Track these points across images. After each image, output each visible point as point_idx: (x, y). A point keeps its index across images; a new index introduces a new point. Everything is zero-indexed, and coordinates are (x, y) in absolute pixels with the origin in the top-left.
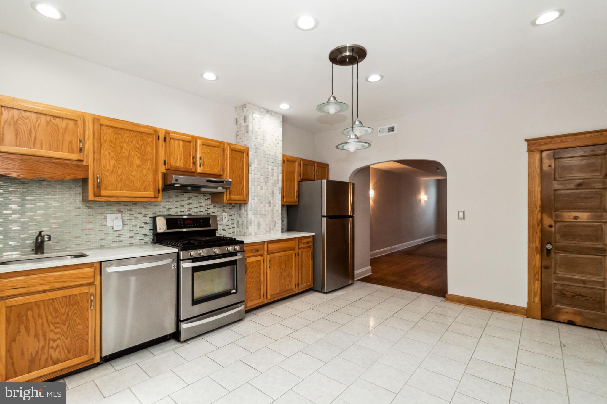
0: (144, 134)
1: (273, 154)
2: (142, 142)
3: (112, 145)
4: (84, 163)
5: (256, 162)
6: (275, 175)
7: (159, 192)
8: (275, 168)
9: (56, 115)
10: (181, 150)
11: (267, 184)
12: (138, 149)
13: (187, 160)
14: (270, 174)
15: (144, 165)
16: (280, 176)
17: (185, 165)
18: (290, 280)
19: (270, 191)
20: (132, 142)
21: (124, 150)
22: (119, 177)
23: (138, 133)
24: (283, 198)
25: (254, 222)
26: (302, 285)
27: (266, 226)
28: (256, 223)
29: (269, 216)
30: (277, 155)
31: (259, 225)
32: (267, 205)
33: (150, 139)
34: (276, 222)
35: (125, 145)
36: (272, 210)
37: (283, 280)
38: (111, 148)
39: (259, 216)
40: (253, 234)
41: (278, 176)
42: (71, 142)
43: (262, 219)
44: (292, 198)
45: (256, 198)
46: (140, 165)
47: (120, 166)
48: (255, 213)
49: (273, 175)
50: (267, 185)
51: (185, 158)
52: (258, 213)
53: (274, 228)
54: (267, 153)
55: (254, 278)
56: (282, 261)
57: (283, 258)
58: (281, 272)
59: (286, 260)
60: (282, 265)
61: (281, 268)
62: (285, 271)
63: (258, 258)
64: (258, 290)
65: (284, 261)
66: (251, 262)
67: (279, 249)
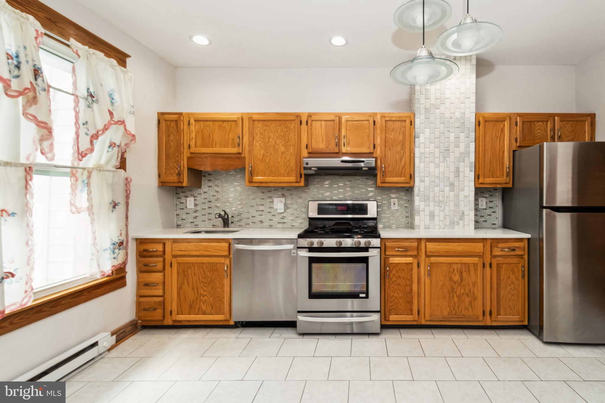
0: (287, 122)
1: (458, 115)
2: (286, 130)
3: (262, 136)
4: (243, 155)
5: (427, 131)
6: (462, 146)
7: (301, 177)
8: (462, 136)
9: (224, 119)
10: (323, 130)
11: (446, 159)
12: (282, 136)
13: (329, 141)
14: (452, 145)
15: (288, 151)
16: (472, 145)
17: (327, 147)
18: (470, 303)
19: (452, 169)
20: (277, 132)
21: (271, 140)
22: (267, 164)
23: (283, 122)
24: (477, 177)
25: (424, 210)
26: (498, 314)
27: (445, 218)
28: (427, 213)
29: (452, 204)
30: (467, 115)
31: (432, 216)
32: (447, 189)
33: (293, 125)
34: (463, 213)
35: (272, 135)
36: (457, 196)
37: (456, 299)
38: (261, 139)
39: (432, 204)
40: (422, 227)
41: (468, 146)
42: (233, 139)
43: (437, 208)
44: (497, 177)
45: (427, 179)
46: (284, 151)
47: (268, 154)
48: (426, 199)
49: (458, 146)
50: (446, 161)
51: (327, 139)
52: (431, 199)
53: (461, 222)
54: (447, 115)
55: (402, 285)
56: (454, 270)
57: (455, 266)
58: (452, 286)
59: (462, 270)
60: (453, 276)
61: (453, 280)
62: (460, 287)
63: (409, 260)
64: (408, 302)
65: (457, 272)
66: (395, 263)
67: (447, 252)
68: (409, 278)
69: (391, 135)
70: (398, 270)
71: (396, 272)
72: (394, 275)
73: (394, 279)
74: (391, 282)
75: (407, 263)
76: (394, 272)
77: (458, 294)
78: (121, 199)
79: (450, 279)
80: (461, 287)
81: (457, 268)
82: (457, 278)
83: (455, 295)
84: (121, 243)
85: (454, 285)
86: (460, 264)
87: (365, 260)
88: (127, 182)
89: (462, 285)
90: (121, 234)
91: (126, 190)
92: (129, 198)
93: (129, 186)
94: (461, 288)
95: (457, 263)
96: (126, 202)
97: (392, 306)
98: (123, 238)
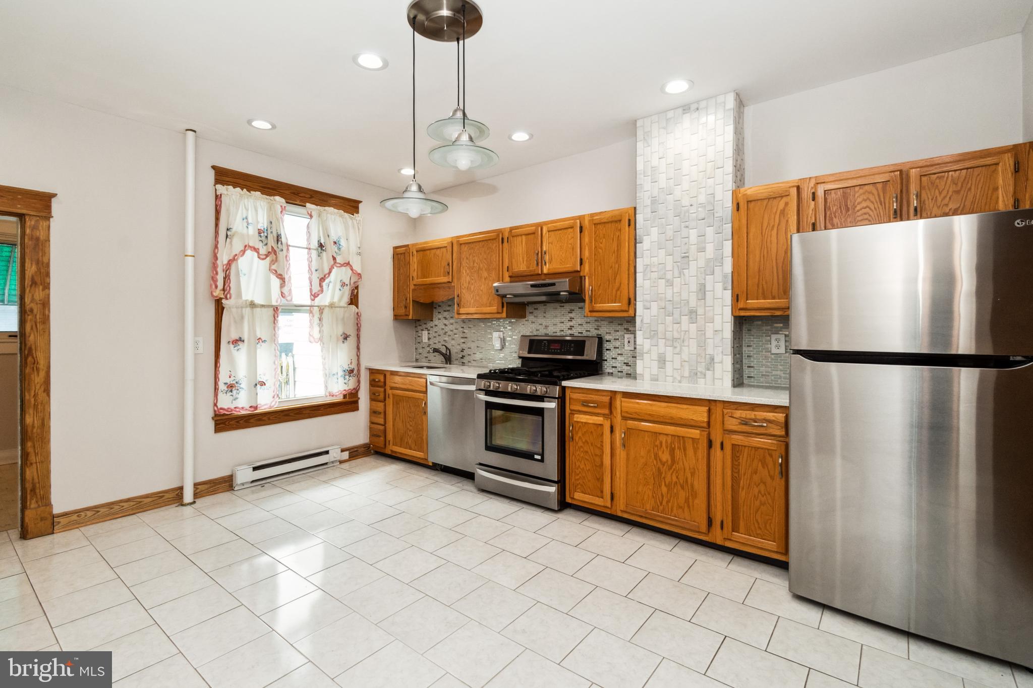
0: (489, 242)
1: (702, 199)
2: (488, 251)
3: (468, 261)
4: (452, 284)
5: (654, 231)
6: (710, 248)
7: (503, 307)
8: (710, 231)
9: (437, 247)
10: (523, 246)
11: (683, 272)
12: (485, 259)
13: (530, 260)
14: (693, 249)
15: (491, 277)
16: (728, 246)
17: (529, 267)
18: (687, 500)
19: (694, 287)
20: (481, 254)
21: (475, 265)
22: (472, 292)
23: (485, 242)
24: (736, 298)
25: (649, 352)
26: (735, 529)
27: (682, 366)
28: (655, 357)
29: (693, 344)
30: (719, 196)
31: (662, 361)
32: (685, 319)
33: (494, 245)
34: (712, 359)
35: (476, 258)
36: (702, 331)
37: (664, 489)
38: (467, 265)
39: (661, 342)
40: (647, 376)
41: (720, 248)
42: (444, 267)
43: (670, 349)
44: (774, 298)
45: (654, 306)
46: (487, 277)
47: (473, 281)
48: (653, 335)
49: (702, 250)
50: (684, 274)
51: (528, 258)
52: (660, 335)
53: (709, 373)
54: (686, 202)
55: (590, 454)
56: (661, 443)
57: (663, 439)
58: (659, 468)
59: (673, 446)
60: (660, 453)
61: (660, 459)
62: (671, 471)
63: (599, 420)
64: (598, 479)
65: (667, 448)
66: (582, 422)
67: (650, 415)
68: (599, 446)
69: (601, 243)
70: (585, 432)
71: (583, 435)
72: (580, 438)
73: (580, 444)
74: (577, 448)
75: (597, 424)
76: (580, 434)
77: (667, 483)
78: (352, 332)
79: (656, 456)
80: (673, 472)
81: (666, 442)
82: (665, 456)
83: (663, 484)
84: (351, 371)
85: (661, 466)
86: (670, 436)
87: (540, 412)
88: (358, 315)
89: (674, 470)
90: (351, 363)
91: (357, 324)
92: (360, 331)
93: (360, 320)
94: (672, 474)
95: (667, 435)
96: (357, 335)
97: (578, 479)
98: (354, 366)
